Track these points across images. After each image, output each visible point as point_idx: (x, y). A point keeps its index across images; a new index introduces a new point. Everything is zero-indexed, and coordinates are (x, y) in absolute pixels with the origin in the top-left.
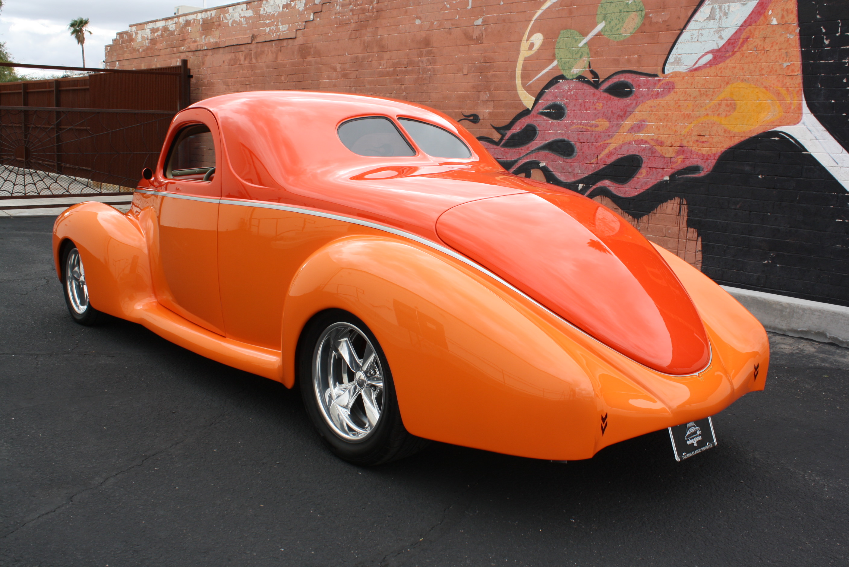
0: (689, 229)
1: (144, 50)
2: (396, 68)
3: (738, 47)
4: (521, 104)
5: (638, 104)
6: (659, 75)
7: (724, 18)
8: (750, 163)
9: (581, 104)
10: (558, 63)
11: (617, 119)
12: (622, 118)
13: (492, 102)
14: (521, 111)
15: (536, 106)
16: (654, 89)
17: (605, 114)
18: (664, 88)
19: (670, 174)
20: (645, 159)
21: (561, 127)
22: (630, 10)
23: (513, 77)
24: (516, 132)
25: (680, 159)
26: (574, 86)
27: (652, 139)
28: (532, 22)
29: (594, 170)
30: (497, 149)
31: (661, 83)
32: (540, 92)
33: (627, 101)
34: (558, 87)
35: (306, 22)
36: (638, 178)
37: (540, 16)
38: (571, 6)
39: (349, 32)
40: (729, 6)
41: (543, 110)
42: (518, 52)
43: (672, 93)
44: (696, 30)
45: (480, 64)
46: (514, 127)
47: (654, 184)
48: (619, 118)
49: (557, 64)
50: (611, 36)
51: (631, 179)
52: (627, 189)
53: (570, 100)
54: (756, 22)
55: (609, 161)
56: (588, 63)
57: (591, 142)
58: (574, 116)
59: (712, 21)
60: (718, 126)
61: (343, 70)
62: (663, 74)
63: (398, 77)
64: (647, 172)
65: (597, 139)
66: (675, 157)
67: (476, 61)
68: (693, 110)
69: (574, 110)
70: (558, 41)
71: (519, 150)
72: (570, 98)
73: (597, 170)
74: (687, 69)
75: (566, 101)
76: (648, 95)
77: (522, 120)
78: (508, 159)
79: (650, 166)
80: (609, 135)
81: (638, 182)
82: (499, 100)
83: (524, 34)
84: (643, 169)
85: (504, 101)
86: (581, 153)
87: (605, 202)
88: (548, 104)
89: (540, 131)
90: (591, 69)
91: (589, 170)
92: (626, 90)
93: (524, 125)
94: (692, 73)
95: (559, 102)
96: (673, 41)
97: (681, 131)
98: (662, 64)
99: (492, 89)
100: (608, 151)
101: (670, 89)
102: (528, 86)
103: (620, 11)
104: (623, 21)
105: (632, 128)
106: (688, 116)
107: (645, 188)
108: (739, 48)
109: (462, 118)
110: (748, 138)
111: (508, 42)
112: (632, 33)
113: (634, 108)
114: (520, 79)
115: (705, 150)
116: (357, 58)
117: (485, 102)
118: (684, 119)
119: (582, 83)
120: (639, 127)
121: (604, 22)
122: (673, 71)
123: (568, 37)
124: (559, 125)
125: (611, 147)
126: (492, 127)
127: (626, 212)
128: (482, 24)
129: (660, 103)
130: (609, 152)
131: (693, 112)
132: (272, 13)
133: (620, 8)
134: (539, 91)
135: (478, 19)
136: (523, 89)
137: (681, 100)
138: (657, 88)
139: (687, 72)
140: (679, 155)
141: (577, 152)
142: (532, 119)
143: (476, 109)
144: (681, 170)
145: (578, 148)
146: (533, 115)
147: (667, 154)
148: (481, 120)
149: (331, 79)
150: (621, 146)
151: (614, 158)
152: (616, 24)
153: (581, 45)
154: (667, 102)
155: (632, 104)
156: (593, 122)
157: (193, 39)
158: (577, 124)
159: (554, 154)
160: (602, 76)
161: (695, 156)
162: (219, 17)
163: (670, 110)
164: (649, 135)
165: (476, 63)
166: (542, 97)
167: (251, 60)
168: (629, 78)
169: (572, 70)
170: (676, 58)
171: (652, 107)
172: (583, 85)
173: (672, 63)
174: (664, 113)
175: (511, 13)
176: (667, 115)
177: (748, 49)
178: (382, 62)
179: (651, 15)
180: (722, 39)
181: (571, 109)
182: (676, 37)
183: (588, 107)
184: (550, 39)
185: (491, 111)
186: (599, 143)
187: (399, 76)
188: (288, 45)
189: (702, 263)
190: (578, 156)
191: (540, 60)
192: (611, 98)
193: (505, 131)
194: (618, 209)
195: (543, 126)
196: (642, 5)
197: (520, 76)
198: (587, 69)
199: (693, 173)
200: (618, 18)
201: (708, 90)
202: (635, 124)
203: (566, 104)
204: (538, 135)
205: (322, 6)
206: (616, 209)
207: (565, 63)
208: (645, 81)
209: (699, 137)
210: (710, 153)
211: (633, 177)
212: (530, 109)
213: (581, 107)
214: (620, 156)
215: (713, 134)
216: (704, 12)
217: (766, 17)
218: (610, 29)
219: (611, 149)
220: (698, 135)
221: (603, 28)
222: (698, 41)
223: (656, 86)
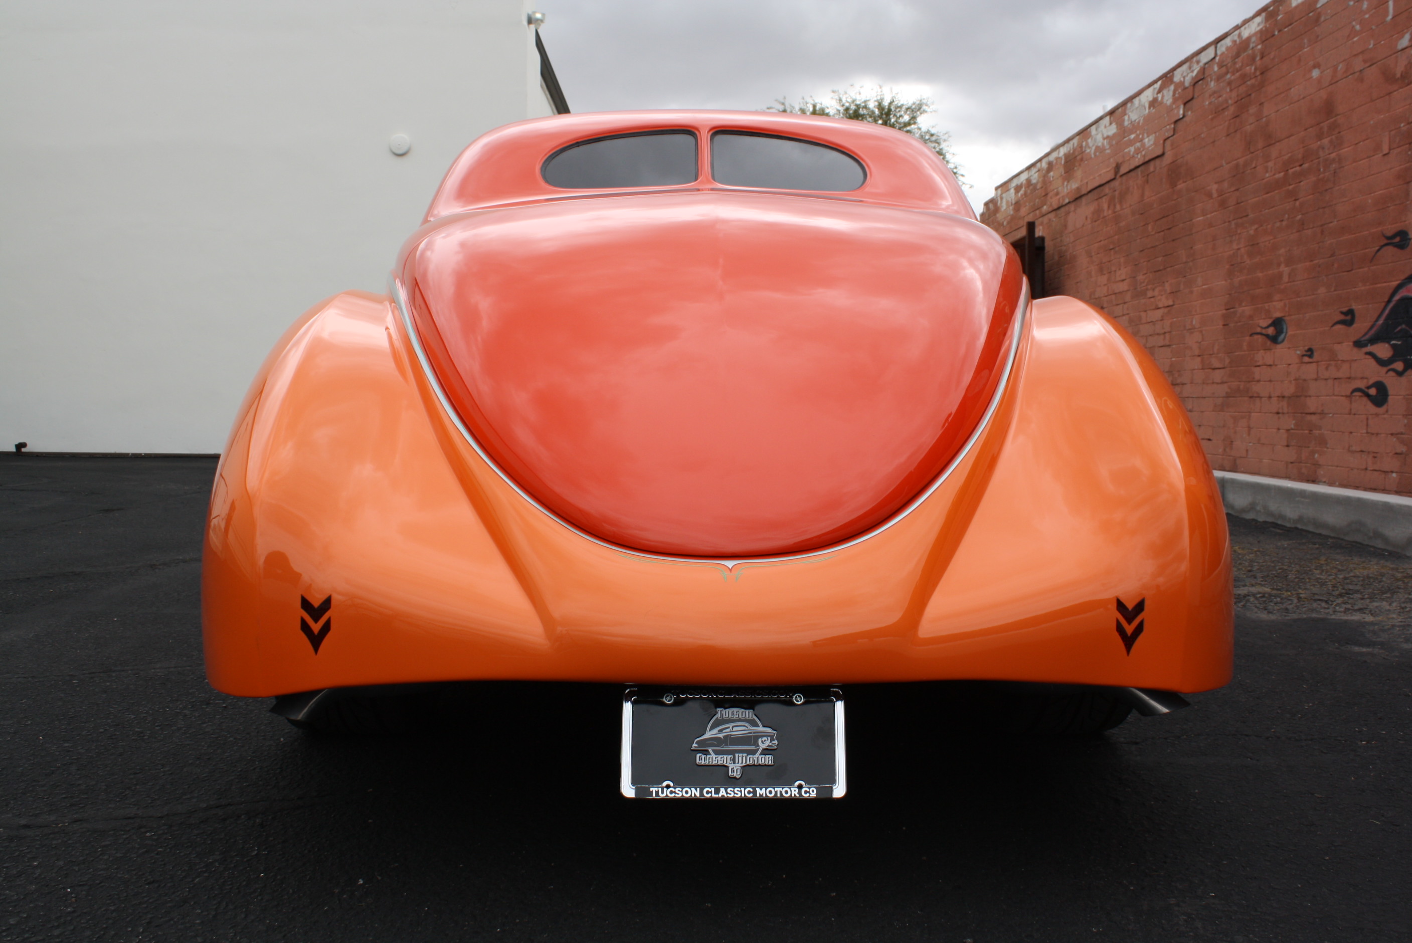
1: (1008, 223)
2: (1287, 170)
35: (1176, 122)
39: (1227, 123)
45: (1408, 126)
61: (1221, 193)
63: (1291, 187)
67: (1402, 122)
109: (1382, 244)
116: (1237, 165)
128: (1409, 44)
132: (1137, 121)
135: (1402, 37)
143: (1403, 219)
149: (1206, 214)
157: (1055, 190)
162: (1081, 147)
165: (1402, 125)
167: (1115, 206)
178: (1270, 164)
187: (1292, 185)
188: (1155, 168)
205: (1194, 88)
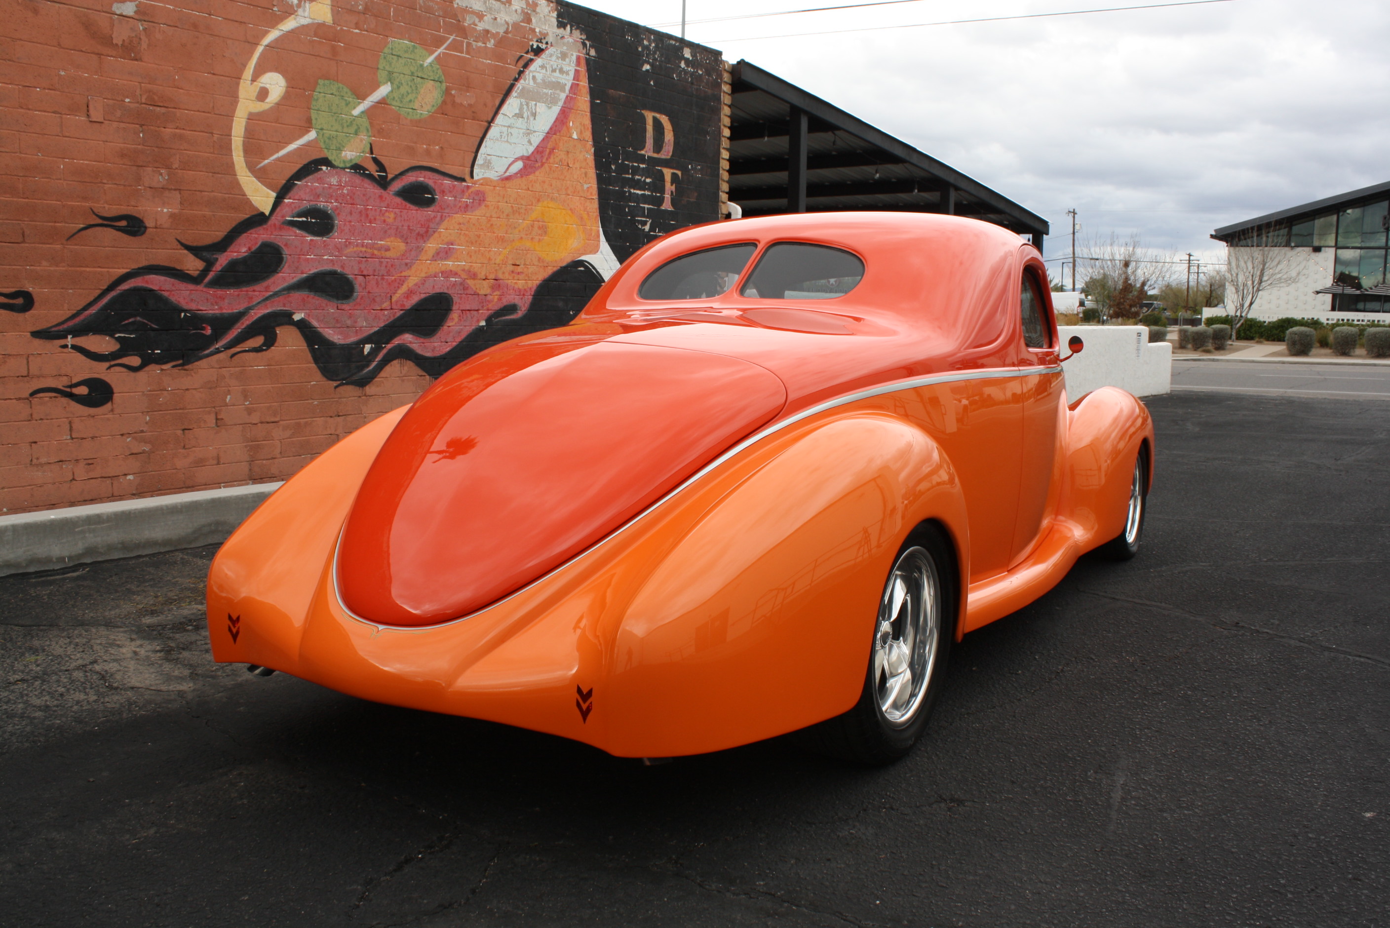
3: (545, 158)
4: (248, 202)
5: (443, 218)
6: (467, 180)
7: (532, 118)
8: (563, 297)
9: (360, 212)
10: (318, 135)
11: (417, 239)
12: (423, 238)
13: (177, 192)
14: (247, 216)
15: (278, 209)
16: (462, 198)
17: (399, 230)
18: (474, 199)
19: (485, 317)
20: (456, 299)
21: (329, 249)
22: (425, 77)
23: (227, 147)
24: (240, 257)
25: (496, 297)
26: (347, 179)
27: (463, 270)
28: (260, 49)
29: (388, 320)
30: (196, 290)
31: (470, 191)
32: (286, 184)
33: (429, 212)
34: (320, 178)
36: (449, 326)
37: (277, 40)
38: (335, 42)
40: (536, 104)
41: (294, 217)
42: (234, 99)
43: (483, 207)
44: (505, 126)
45: (138, 105)
46: (233, 247)
47: (469, 332)
48: (419, 237)
49: (316, 138)
50: (401, 109)
51: (440, 328)
52: (436, 344)
53: (341, 203)
54: (560, 132)
55: (409, 304)
56: (369, 145)
57: (380, 275)
58: (350, 232)
59: (520, 119)
60: (532, 254)
62: (472, 180)
64: (460, 316)
65: (389, 270)
66: (491, 295)
67: (128, 97)
68: (507, 231)
69: (350, 222)
70: (315, 97)
71: (247, 291)
72: (343, 200)
73: (392, 319)
74: (498, 177)
75: (335, 204)
76: (455, 206)
77: (251, 234)
78: (224, 311)
79: (461, 309)
80: (406, 264)
81: (449, 332)
82: (195, 191)
83: (244, 66)
84: (455, 313)
85: (206, 193)
86: (365, 293)
87: (406, 368)
88: (301, 208)
89: (290, 255)
90: (374, 156)
91: (379, 319)
92: (426, 196)
93: (256, 244)
94: (504, 182)
95: (323, 206)
96: (481, 135)
97: (495, 259)
98: (470, 165)
99: (176, 166)
100: (407, 289)
101: (480, 200)
102: (260, 169)
103: (412, 74)
104: (416, 89)
105: (438, 254)
106: (502, 239)
107: (459, 340)
108: (547, 159)
109: (92, 223)
110: (559, 268)
111: (208, 73)
112: (430, 112)
113: (439, 224)
114: (242, 154)
115: (521, 284)
117: (159, 191)
118: (498, 242)
119: (361, 178)
120: (447, 253)
121: (389, 83)
122: (483, 176)
123: (332, 94)
124: (326, 245)
125: (412, 282)
126: (179, 246)
128: (136, 17)
129: (470, 219)
130: (409, 290)
131: (506, 233)
133: (412, 69)
134: (284, 182)
136: (250, 174)
137: (493, 216)
138: (465, 197)
139: (498, 180)
140: (495, 291)
141: (359, 292)
142: (272, 232)
143: (133, 203)
144: (499, 310)
145: (360, 285)
146: (275, 225)
147: (482, 290)
148: (149, 230)
150: (424, 281)
151: (415, 299)
152: (408, 93)
153: (356, 112)
154: (478, 219)
155: (436, 217)
156: (382, 242)
158: (357, 246)
159: (319, 296)
160: (394, 167)
161: (511, 291)
163: (482, 229)
164: (459, 263)
166: (291, 194)
168: (430, 178)
169: (343, 153)
170: (486, 160)
171: (460, 224)
172: (363, 180)
173: (482, 165)
174: (476, 233)
175: (210, 15)
176: (479, 236)
177: (554, 161)
179: (453, 92)
180: (531, 144)
181: (345, 220)
182: (483, 130)
183: (372, 218)
184: (300, 89)
185: (176, 211)
186: (393, 276)
190: (362, 298)
191: (282, 124)
192: (406, 205)
193: (213, 254)
194: (425, 376)
195: (296, 247)
196: (441, 74)
197: (241, 148)
198: (368, 155)
199: (511, 314)
200: (409, 83)
201: (520, 206)
202: (440, 247)
203: (335, 210)
204: (286, 263)
206: (421, 376)
207: (329, 139)
208: (451, 186)
209: (513, 267)
210: (526, 287)
211: (442, 326)
212: (267, 213)
213: (361, 216)
214: (423, 296)
215: (528, 263)
216: (512, 105)
217: (568, 128)
218: (399, 98)
219: (411, 285)
220: (513, 265)
221: (389, 93)
222: (507, 141)
223: (463, 195)
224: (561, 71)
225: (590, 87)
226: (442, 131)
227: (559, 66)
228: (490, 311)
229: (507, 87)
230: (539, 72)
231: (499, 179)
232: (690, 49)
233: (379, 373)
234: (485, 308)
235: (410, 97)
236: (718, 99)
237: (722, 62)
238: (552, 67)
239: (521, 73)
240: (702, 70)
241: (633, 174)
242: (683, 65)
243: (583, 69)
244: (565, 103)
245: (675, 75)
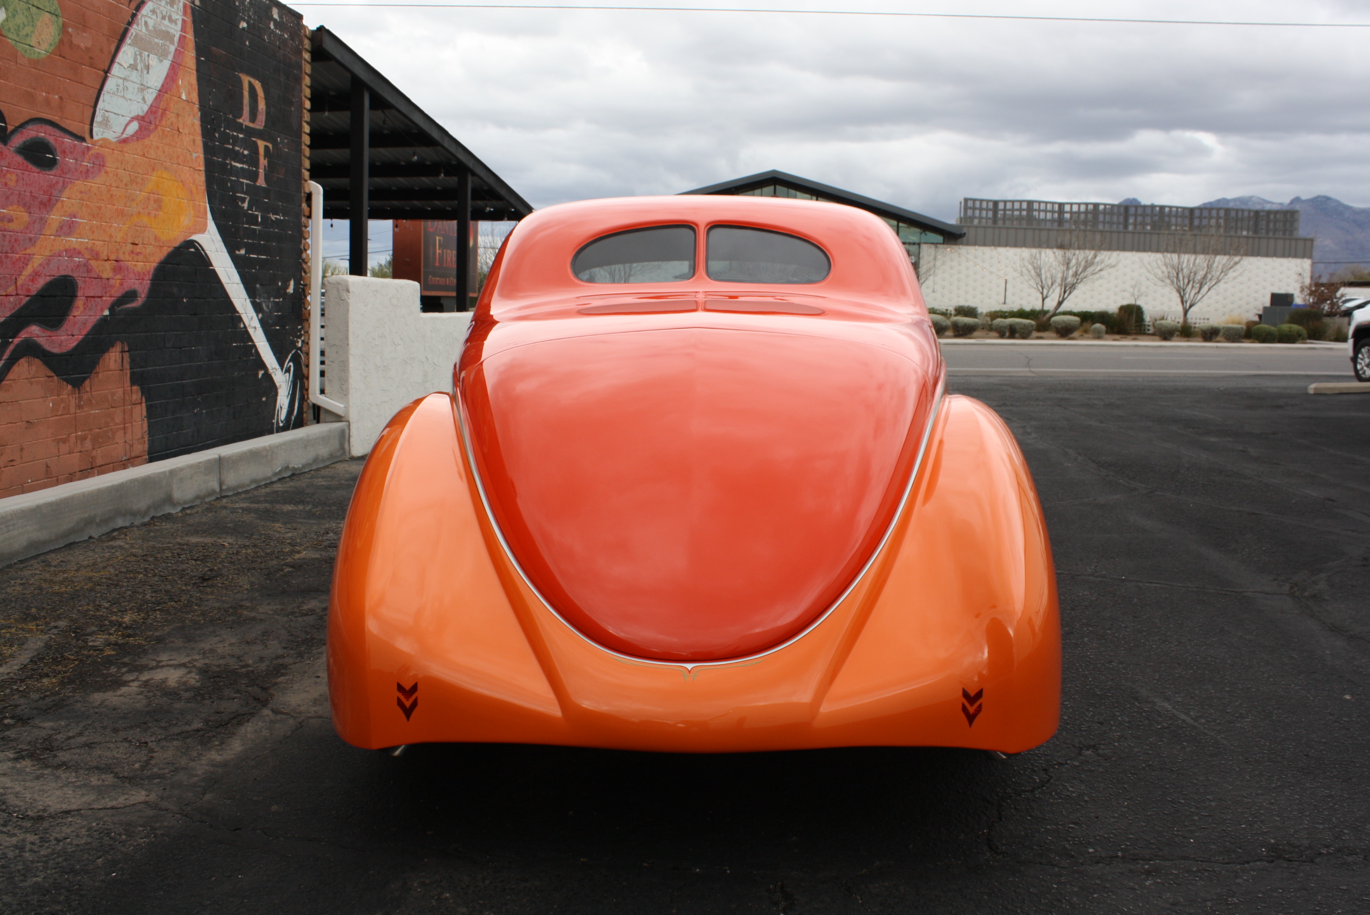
0: (133, 388)
3: (158, 120)
5: (65, 184)
6: (87, 140)
7: (145, 72)
8: (177, 282)
11: (40, 209)
12: (46, 208)
16: (82, 161)
17: (21, 196)
18: (94, 163)
19: (109, 306)
20: (80, 283)
22: (42, 7)
25: (118, 281)
27: (86, 249)
29: (14, 308)
31: (91, 152)
33: (50, 176)
36: (74, 316)
40: (149, 55)
43: (103, 173)
44: (121, 78)
47: (94, 323)
48: (42, 207)
50: (17, 44)
51: (66, 319)
52: (63, 338)
54: (171, 90)
55: (34, 289)
57: (4, 251)
59: (135, 71)
60: (149, 231)
62: (91, 140)
64: (85, 304)
65: (13, 246)
66: (113, 278)
68: (126, 203)
73: (18, 307)
74: (116, 138)
76: (76, 170)
79: (86, 295)
80: (30, 239)
81: (75, 323)
84: (80, 300)
87: (34, 368)
91: (5, 307)
92: (47, 155)
94: (122, 145)
96: (98, 87)
97: (116, 237)
98: (89, 123)
100: (32, 269)
101: (100, 165)
103: (27, 1)
104: (33, 21)
105: (61, 228)
106: (122, 213)
107: (85, 332)
108: (160, 122)
110: (173, 248)
112: (48, 52)
113: (61, 191)
115: (140, 266)
118: (118, 216)
120: (70, 227)
121: (3, 9)
122: (102, 137)
125: (37, 261)
127: (64, 380)
129: (91, 187)
130: (34, 271)
131: (125, 206)
137: (113, 185)
138: (85, 160)
140: (117, 275)
144: (120, 297)
147: (104, 273)
150: (49, 260)
151: (41, 283)
152: (24, 25)
154: (99, 187)
155: (58, 183)
156: (5, 211)
160: (13, 117)
161: (132, 274)
163: (103, 200)
164: (82, 240)
168: (50, 135)
170: (104, 117)
171: (82, 192)
173: (100, 123)
174: (97, 204)
176: (100, 208)
177: (166, 125)
179: (70, 30)
180: (145, 102)
182: (101, 81)
186: (17, 254)
189: (149, 433)
192: (27, 166)
194: (52, 377)
196: (57, 5)
199: (132, 301)
200: (25, 12)
201: (137, 175)
202: (64, 220)
206: (49, 377)
208: (72, 146)
209: (132, 246)
210: (144, 270)
211: (68, 316)
214: (48, 279)
215: (145, 242)
216: (127, 54)
217: (178, 87)
218: (15, 29)
219: (36, 265)
220: (132, 244)
221: (4, 21)
222: (123, 97)
223: (84, 158)
224: (171, 20)
225: (196, 42)
226: (61, 77)
227: (168, 13)
228: (113, 298)
229: (121, 31)
230: (150, 17)
231: (117, 141)
232: (278, 9)
233: (6, 375)
234: (108, 294)
235: (28, 30)
236: (300, 67)
237: (305, 27)
238: (162, 14)
239: (134, 16)
240: (287, 34)
241: (234, 145)
242: (272, 26)
243: (189, 20)
244: (174, 57)
245: (266, 37)
